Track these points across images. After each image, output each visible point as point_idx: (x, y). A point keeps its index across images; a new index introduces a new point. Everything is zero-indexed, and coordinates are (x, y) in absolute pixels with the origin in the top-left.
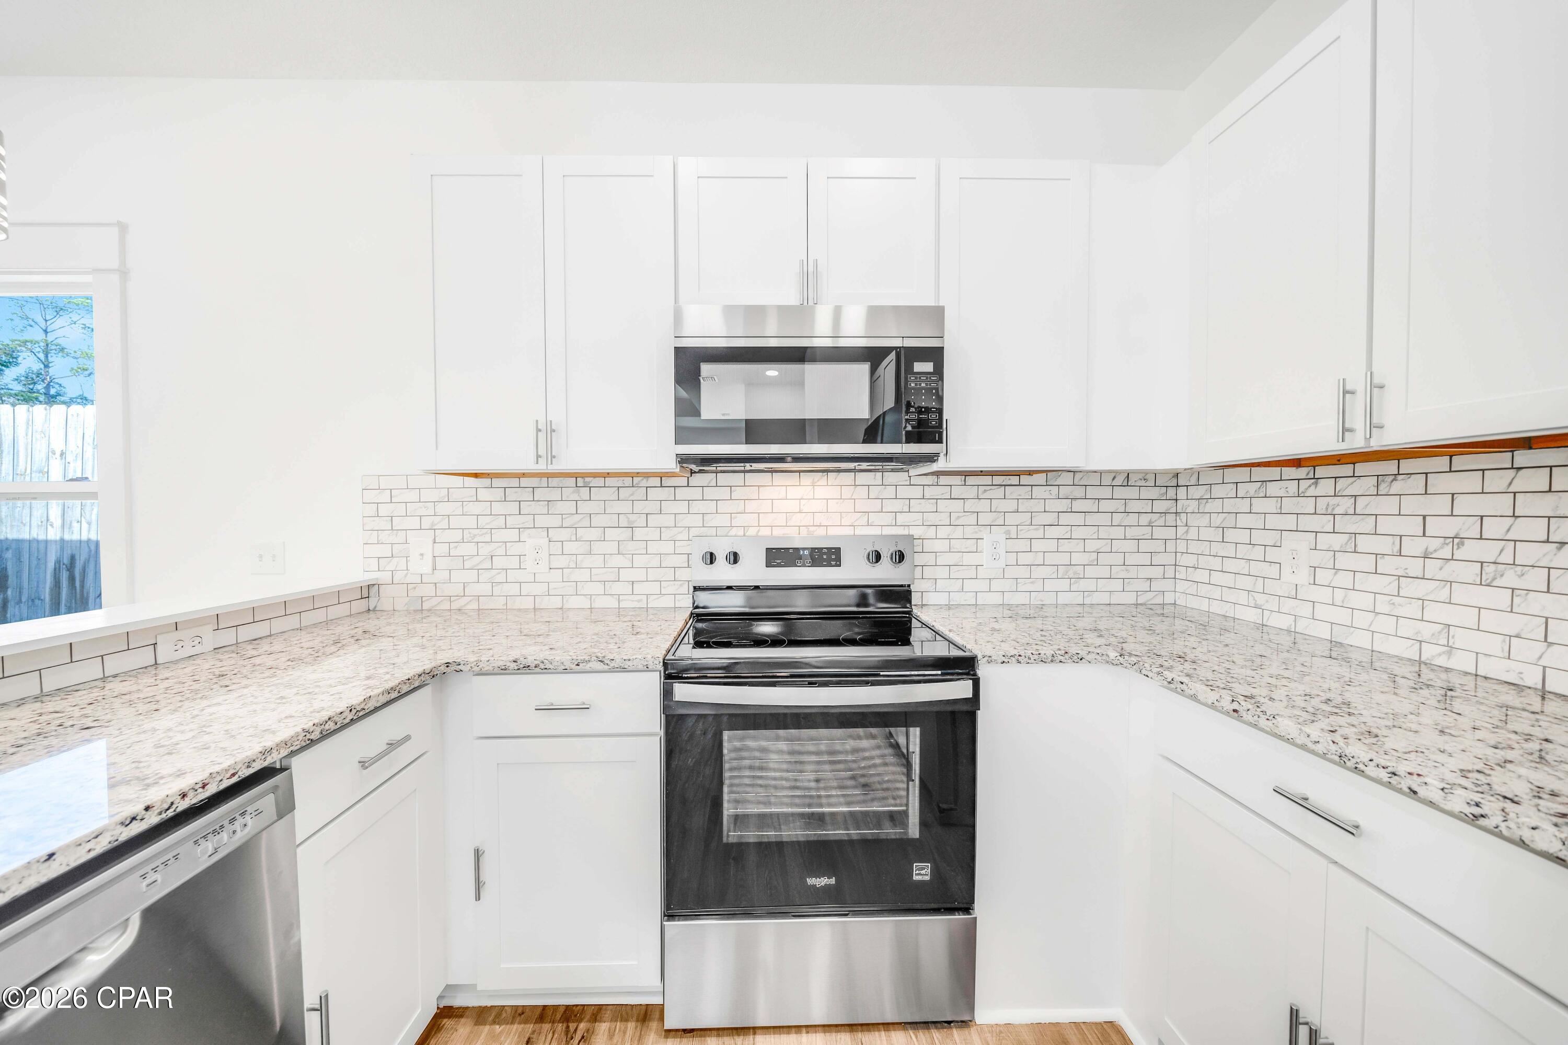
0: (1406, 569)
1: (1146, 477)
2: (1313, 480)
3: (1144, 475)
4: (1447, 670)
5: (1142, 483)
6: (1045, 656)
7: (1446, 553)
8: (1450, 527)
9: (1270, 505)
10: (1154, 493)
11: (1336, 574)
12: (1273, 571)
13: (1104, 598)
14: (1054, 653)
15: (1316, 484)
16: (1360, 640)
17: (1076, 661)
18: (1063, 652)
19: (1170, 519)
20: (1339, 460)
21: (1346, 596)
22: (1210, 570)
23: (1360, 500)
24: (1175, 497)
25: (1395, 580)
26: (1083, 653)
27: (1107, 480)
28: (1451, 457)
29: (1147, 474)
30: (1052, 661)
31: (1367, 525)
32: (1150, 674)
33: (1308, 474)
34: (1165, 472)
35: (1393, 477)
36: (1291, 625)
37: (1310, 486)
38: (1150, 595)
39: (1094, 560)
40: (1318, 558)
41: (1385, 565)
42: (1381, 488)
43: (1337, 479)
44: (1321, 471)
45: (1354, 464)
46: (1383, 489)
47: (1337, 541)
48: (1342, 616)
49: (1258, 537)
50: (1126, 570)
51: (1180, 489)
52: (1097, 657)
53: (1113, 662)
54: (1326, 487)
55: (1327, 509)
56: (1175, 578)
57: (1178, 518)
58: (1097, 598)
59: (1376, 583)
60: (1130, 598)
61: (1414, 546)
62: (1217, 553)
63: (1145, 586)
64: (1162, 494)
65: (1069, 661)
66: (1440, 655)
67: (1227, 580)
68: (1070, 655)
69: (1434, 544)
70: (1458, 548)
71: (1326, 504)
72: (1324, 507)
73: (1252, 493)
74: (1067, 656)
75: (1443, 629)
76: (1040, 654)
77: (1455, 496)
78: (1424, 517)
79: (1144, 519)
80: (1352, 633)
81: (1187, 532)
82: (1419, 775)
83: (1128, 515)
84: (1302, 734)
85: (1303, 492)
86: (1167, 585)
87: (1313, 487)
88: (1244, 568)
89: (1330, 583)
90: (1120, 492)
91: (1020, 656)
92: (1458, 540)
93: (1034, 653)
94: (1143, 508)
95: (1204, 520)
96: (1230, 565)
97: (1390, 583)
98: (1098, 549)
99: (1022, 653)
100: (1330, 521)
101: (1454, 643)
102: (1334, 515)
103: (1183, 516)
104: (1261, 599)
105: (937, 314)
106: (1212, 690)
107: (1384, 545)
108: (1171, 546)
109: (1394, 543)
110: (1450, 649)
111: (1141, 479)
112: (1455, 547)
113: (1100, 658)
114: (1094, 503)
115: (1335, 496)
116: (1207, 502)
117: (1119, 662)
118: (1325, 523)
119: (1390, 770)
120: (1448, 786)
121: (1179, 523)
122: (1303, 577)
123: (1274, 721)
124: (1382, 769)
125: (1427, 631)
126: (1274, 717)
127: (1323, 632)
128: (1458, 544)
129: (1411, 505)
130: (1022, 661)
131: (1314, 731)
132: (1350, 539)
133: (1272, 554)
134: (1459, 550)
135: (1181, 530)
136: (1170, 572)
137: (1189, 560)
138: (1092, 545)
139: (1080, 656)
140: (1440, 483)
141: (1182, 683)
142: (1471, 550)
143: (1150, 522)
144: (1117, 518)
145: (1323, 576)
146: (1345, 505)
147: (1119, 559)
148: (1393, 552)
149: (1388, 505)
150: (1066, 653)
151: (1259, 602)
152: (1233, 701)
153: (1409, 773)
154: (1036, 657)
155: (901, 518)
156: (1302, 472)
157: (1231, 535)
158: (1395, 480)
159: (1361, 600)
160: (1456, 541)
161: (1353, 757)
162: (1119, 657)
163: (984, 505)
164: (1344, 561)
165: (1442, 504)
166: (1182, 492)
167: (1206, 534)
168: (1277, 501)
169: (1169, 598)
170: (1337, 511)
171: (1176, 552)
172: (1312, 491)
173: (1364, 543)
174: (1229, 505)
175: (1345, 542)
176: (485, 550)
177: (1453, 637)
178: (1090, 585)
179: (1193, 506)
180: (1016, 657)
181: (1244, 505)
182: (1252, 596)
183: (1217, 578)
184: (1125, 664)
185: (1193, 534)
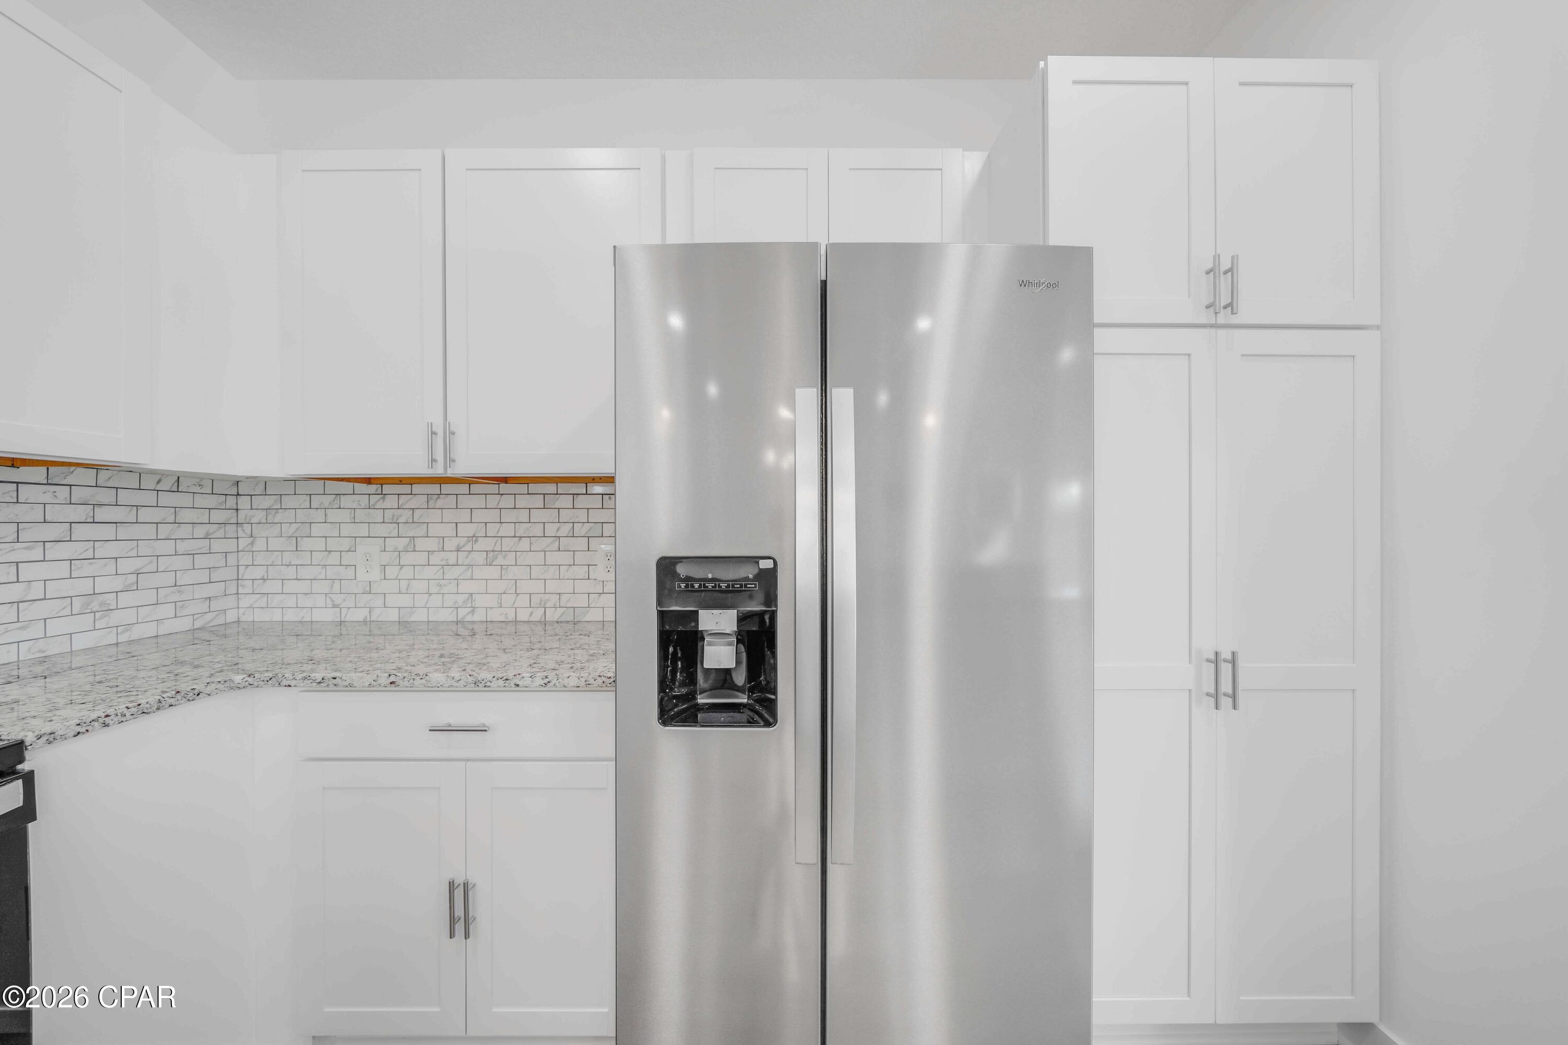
0: (447, 560)
1: (202, 483)
2: (381, 496)
3: (200, 479)
4: (473, 622)
5: (197, 489)
6: (148, 706)
7: (469, 548)
8: (470, 530)
9: (344, 516)
10: (211, 501)
11: (401, 569)
12: (350, 573)
13: (149, 630)
14: (159, 697)
15: (384, 498)
16: (420, 616)
17: (191, 699)
18: (174, 693)
19: (231, 529)
20: (401, 481)
21: (409, 585)
22: (283, 580)
23: (417, 513)
24: (235, 507)
25: (441, 569)
26: (199, 687)
27: (149, 482)
28: (470, 484)
29: (202, 479)
30: (158, 709)
31: (421, 531)
32: (293, 683)
33: (377, 490)
34: (224, 478)
35: (437, 496)
36: (366, 617)
37: (379, 500)
38: (209, 617)
39: (133, 584)
40: (385, 559)
41: (435, 559)
42: (430, 503)
43: (400, 496)
44: (387, 489)
45: (411, 485)
46: (431, 504)
47: (402, 543)
48: (405, 601)
49: (333, 544)
50: (179, 592)
51: (241, 499)
52: (219, 686)
53: (239, 686)
54: (391, 502)
55: (393, 519)
56: (238, 594)
57: (239, 529)
58: (138, 632)
59: (430, 572)
60: (183, 624)
61: (451, 544)
62: (290, 562)
63: (204, 607)
64: (221, 503)
65: (181, 702)
66: (468, 614)
67: (303, 587)
68: (182, 694)
69: (462, 542)
70: (475, 543)
71: (392, 515)
72: (391, 517)
73: (326, 505)
74: (179, 697)
75: (469, 597)
76: (139, 705)
77: (473, 510)
78: (456, 523)
79: (200, 531)
80: (414, 612)
81: (252, 543)
82: (519, 674)
83: (179, 526)
84: (449, 680)
85: (373, 505)
86: (230, 602)
87: (381, 501)
88: (320, 573)
89: (397, 577)
90: (165, 499)
91: (107, 716)
92: (474, 538)
93: (130, 705)
94: (198, 518)
96: (305, 573)
97: (438, 571)
98: (136, 570)
99: (111, 711)
100: (395, 528)
101: (475, 605)
102: (398, 523)
103: (247, 528)
104: (338, 599)
106: (368, 674)
107: (434, 545)
108: (232, 559)
109: (439, 543)
110: (473, 609)
111: (195, 485)
112: (473, 543)
113: (223, 686)
114: (131, 511)
115: (398, 508)
116: (277, 512)
117: (247, 683)
118: (391, 529)
119: (505, 678)
120: (532, 674)
121: (241, 534)
122: (375, 575)
123: (427, 678)
124: (500, 680)
125: (460, 600)
126: (426, 675)
127: (393, 616)
128: (475, 541)
129: (449, 515)
130: (111, 723)
131: (455, 673)
132: (410, 541)
133: (348, 558)
134: (476, 545)
135: (243, 543)
136: (232, 589)
137: (255, 573)
138: (126, 566)
139: (196, 692)
140: (466, 501)
141: (335, 678)
142: (483, 545)
143: (207, 534)
144: (164, 530)
145: (392, 572)
146: (405, 515)
147: (169, 579)
148: (439, 549)
149: (435, 515)
150: (178, 692)
151: (337, 602)
152: (390, 675)
153: (515, 676)
154: (133, 710)
156: (372, 488)
157: (305, 544)
158: (438, 498)
159: (419, 587)
160: (474, 539)
161: (483, 680)
162: (248, 679)
164: (407, 558)
165: (465, 515)
166: (244, 502)
167: (275, 544)
168: (351, 512)
169: (231, 617)
170: (400, 520)
171: (238, 566)
173: (421, 544)
174: (301, 515)
175: (407, 544)
177: (474, 600)
178: (128, 616)
179: (259, 516)
180: (101, 720)
181: (319, 516)
182: (330, 598)
183: (291, 586)
184: (256, 684)
185: (260, 544)
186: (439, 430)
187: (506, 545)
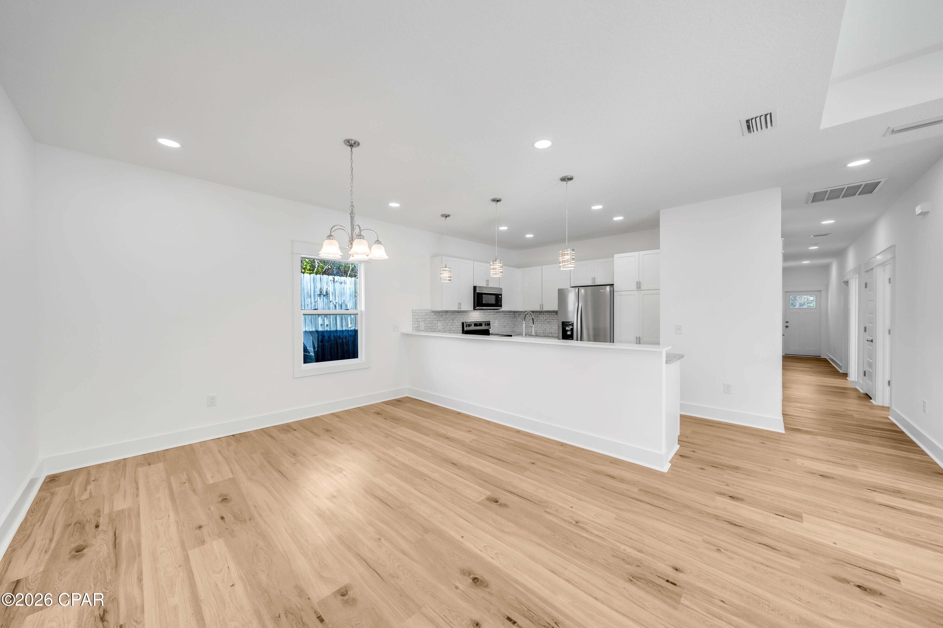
59: (539, 325)
92: (546, 320)
95: (519, 318)
105: (501, 289)
110: (546, 331)
129: (542, 316)
137: (517, 324)
149: (540, 316)
155: (487, 318)
159: (538, 327)
163: (495, 316)
176: (432, 325)
186: (541, 304)
187: (551, 320)
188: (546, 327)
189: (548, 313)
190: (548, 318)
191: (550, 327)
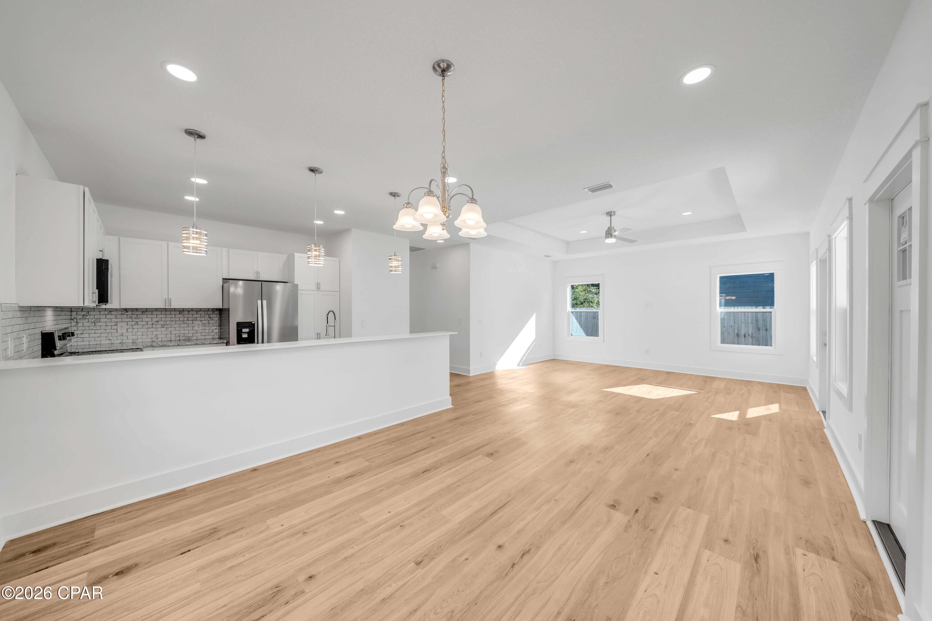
0: (149, 327)
7: (156, 324)
8: (157, 319)
9: (112, 317)
11: (133, 329)
12: (115, 331)
16: (140, 341)
19: (68, 321)
21: (136, 333)
22: (89, 333)
23: (139, 315)
24: (70, 315)
25: (147, 329)
31: (140, 320)
36: (121, 342)
40: (128, 327)
41: (145, 326)
43: (132, 311)
44: (129, 310)
46: (143, 313)
47: (133, 322)
48: (135, 337)
49: (108, 323)
54: (130, 313)
59: (143, 330)
61: (150, 323)
62: (92, 329)
64: (64, 314)
67: (97, 335)
69: (154, 322)
71: (130, 316)
73: (106, 314)
78: (152, 318)
88: (104, 331)
89: (132, 331)
92: (158, 321)
96: (98, 331)
100: (131, 319)
107: (144, 323)
109: (146, 322)
110: (157, 338)
121: (72, 322)
122: (124, 331)
125: (153, 336)
127: (129, 341)
129: (149, 316)
133: (114, 327)
134: (158, 323)
135: (73, 324)
142: (160, 323)
145: (130, 330)
146: (135, 316)
148: (146, 324)
149: (145, 316)
151: (110, 338)
164: (135, 327)
170: (133, 317)
172: (126, 314)
173: (139, 323)
187: (168, 323)
188: (156, 333)
189: (163, 313)
190: (163, 319)
191: (166, 332)
